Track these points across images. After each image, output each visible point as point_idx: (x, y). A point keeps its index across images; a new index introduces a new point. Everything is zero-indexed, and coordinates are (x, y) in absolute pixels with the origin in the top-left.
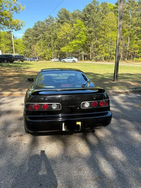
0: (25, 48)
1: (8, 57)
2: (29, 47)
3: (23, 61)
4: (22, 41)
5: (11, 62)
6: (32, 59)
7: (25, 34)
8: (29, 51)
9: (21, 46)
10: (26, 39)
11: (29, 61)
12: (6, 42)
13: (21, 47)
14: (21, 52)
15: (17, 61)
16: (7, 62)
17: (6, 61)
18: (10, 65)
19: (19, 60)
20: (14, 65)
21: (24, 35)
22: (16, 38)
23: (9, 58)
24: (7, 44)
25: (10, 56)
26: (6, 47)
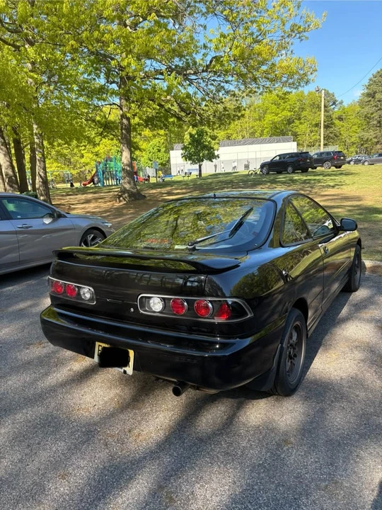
0: (364, 127)
1: (295, 159)
2: (375, 122)
3: (340, 167)
4: (358, 109)
5: (304, 171)
6: (375, 157)
7: (367, 88)
8: (375, 135)
9: (355, 125)
10: (370, 101)
11: (366, 163)
12: (313, 120)
13: (356, 127)
14: (353, 140)
15: (322, 166)
16: (293, 172)
17: (290, 169)
18: (296, 178)
19: (327, 164)
20: (305, 178)
21: (366, 91)
22: (341, 103)
23: (299, 161)
24: (314, 123)
25: (304, 155)
26: (311, 132)
